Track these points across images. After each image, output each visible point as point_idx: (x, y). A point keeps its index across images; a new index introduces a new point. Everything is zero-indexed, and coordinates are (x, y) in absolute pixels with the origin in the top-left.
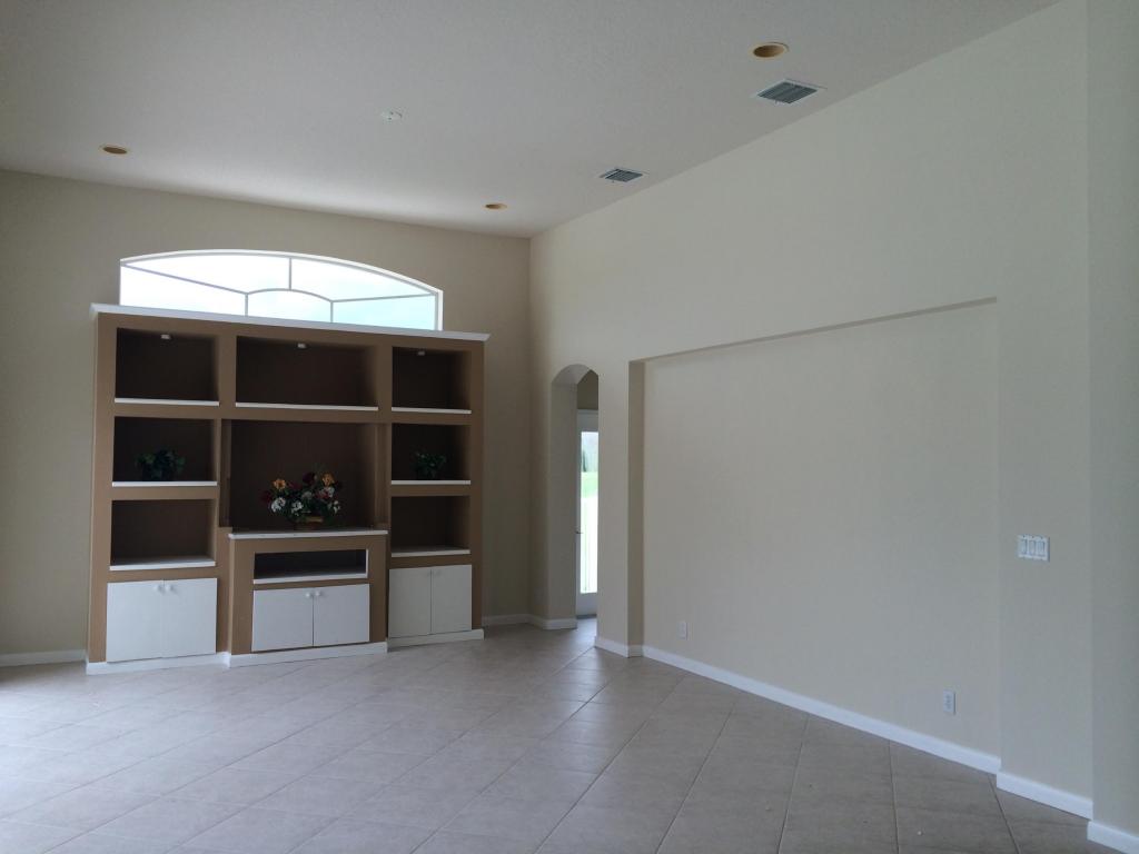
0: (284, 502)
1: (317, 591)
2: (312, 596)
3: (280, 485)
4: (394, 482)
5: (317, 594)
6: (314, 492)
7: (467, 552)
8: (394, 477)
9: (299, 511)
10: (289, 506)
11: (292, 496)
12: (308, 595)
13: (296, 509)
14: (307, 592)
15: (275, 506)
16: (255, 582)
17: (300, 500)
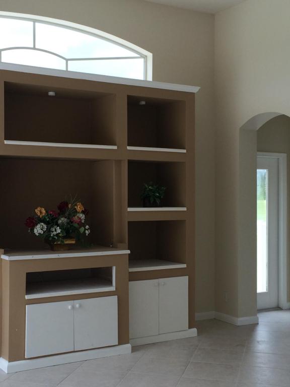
0: (45, 226)
1: (77, 303)
2: (73, 307)
3: (41, 212)
4: (130, 209)
5: (77, 306)
6: (69, 218)
7: (184, 266)
8: (130, 205)
9: (57, 235)
10: (49, 231)
11: (51, 222)
12: (70, 307)
13: (55, 233)
14: (68, 305)
15: (38, 230)
16: (27, 297)
17: (58, 225)
